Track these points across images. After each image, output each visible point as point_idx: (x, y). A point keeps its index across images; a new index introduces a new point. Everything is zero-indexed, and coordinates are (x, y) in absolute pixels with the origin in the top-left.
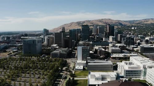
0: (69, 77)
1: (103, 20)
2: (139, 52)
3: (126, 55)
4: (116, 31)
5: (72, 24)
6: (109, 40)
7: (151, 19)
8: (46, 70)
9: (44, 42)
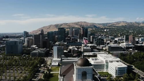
0: (46, 71)
1: (79, 23)
2: (107, 50)
3: (95, 53)
4: (89, 33)
5: (50, 26)
8: (27, 66)
9: (24, 43)
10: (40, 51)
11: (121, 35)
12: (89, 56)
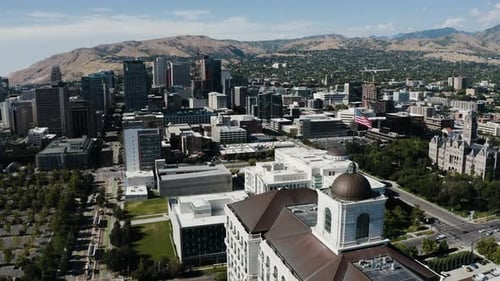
0: (112, 220)
1: (182, 42)
2: (299, 135)
3: (262, 147)
4: (226, 77)
5: (78, 55)
6: (207, 104)
7: (330, 36)
8: (38, 208)
10: (72, 148)
11: (331, 82)
12: (246, 158)
